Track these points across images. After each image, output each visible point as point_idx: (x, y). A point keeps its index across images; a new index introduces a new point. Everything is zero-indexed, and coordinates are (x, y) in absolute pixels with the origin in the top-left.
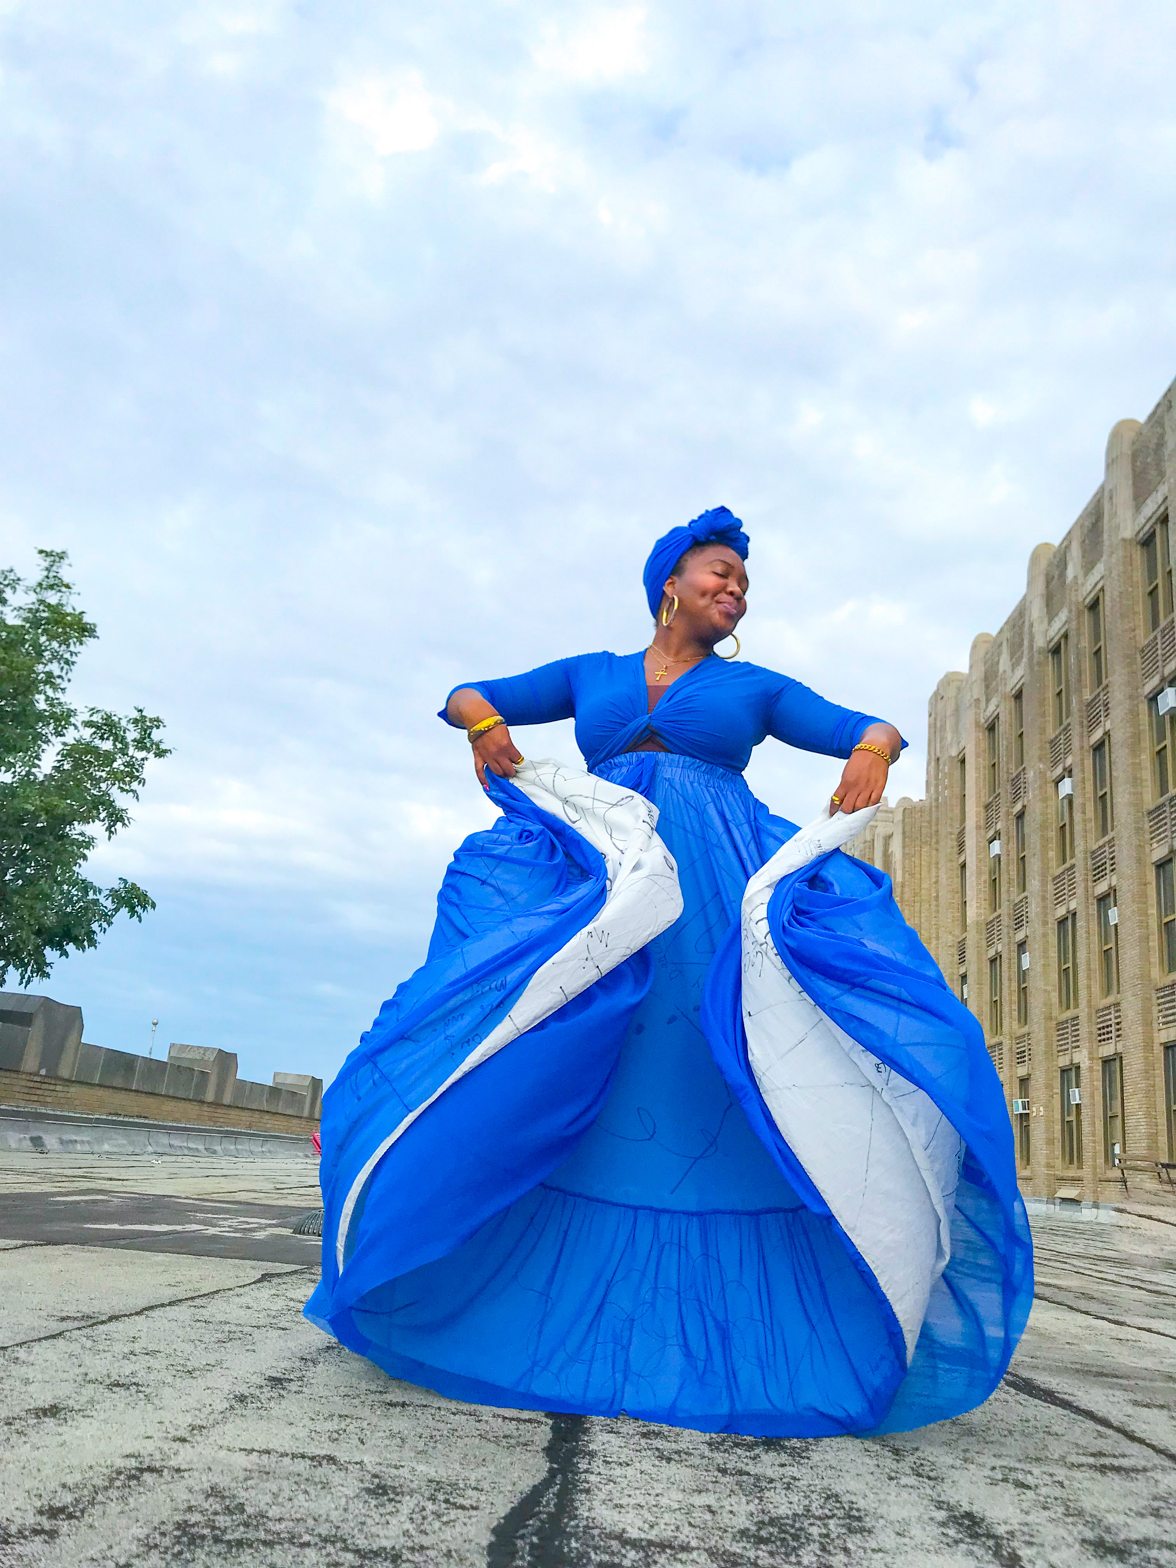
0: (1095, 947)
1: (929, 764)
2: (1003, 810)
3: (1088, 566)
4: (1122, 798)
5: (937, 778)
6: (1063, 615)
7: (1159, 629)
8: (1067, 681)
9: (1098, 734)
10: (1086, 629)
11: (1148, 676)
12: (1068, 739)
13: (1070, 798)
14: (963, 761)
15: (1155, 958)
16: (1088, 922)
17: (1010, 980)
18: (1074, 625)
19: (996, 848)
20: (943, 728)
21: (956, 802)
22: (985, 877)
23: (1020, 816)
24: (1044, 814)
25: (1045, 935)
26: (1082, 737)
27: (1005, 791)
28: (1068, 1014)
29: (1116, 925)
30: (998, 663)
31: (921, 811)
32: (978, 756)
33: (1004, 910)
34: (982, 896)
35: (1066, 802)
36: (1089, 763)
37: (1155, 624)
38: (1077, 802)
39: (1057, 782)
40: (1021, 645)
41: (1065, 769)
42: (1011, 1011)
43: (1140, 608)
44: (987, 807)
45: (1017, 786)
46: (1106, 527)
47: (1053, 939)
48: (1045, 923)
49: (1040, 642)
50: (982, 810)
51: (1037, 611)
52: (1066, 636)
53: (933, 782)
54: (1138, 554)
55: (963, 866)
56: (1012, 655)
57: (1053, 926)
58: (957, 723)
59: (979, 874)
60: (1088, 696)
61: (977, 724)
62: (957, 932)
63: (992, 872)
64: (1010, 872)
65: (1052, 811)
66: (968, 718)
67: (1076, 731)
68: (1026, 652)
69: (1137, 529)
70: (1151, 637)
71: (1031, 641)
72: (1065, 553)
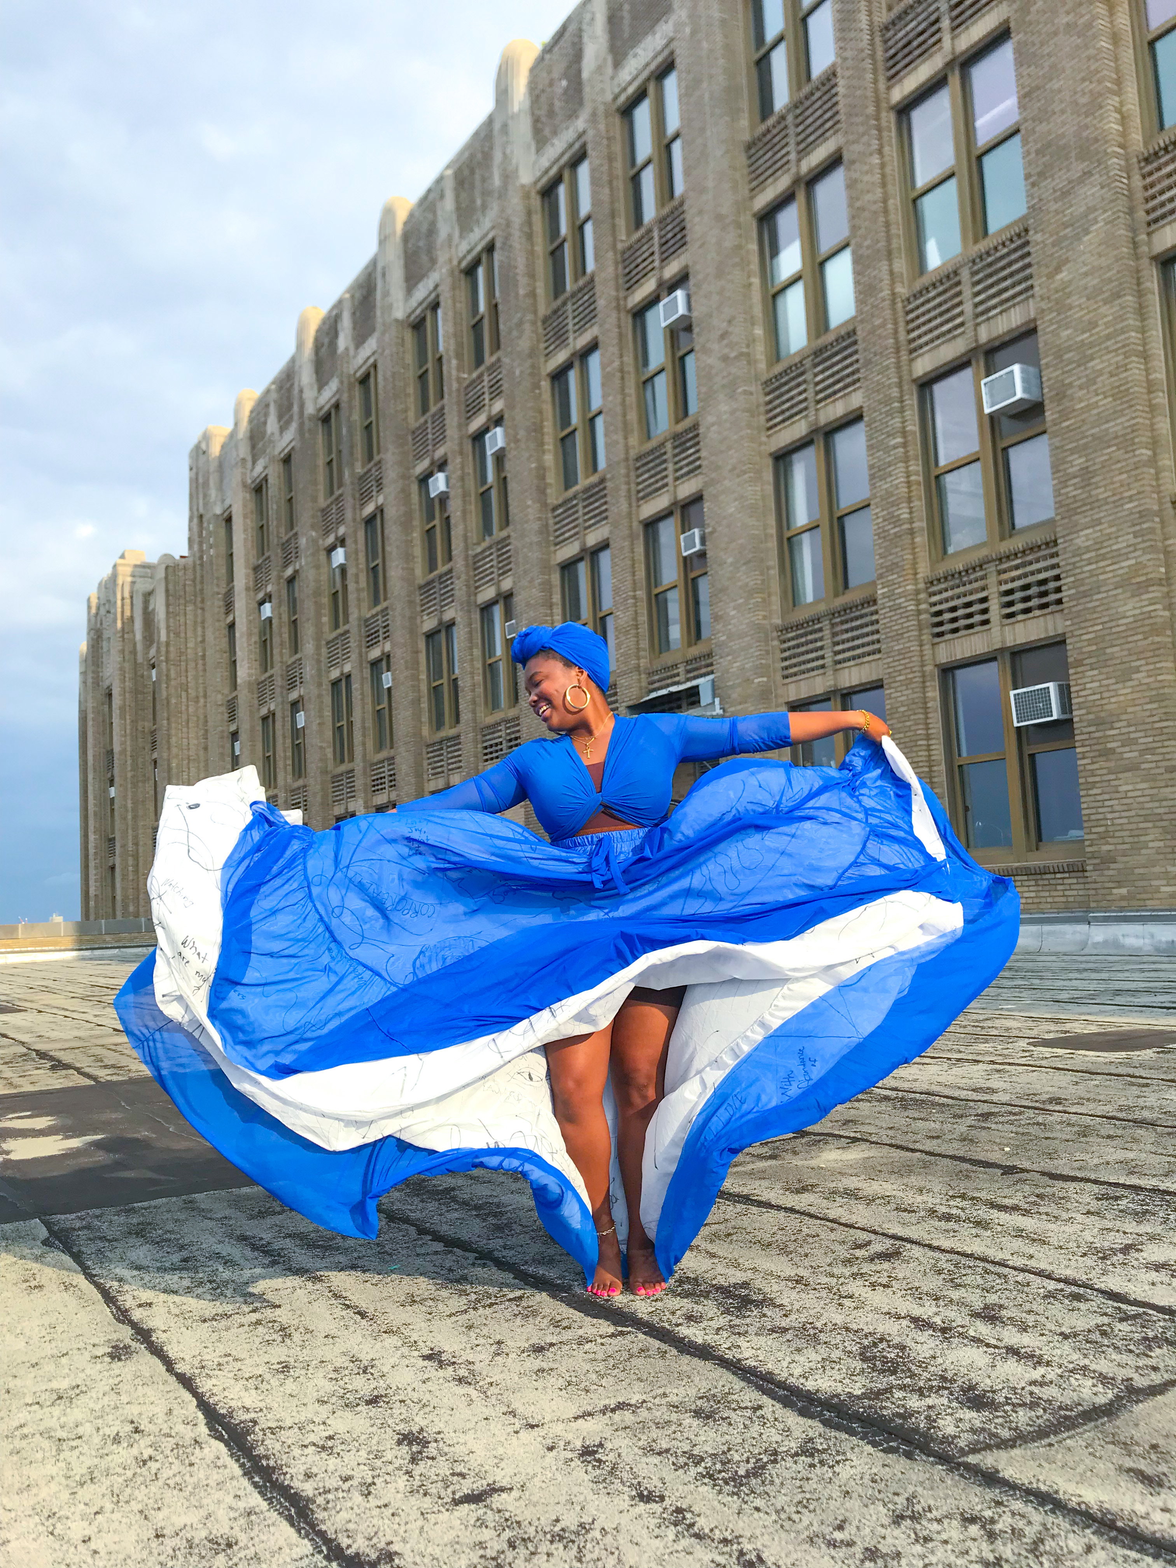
0: (369, 707)
1: (191, 519)
2: (274, 574)
3: (360, 340)
4: (395, 572)
5: (200, 535)
6: (333, 385)
7: (428, 414)
8: (340, 452)
9: (370, 509)
10: (357, 402)
11: (419, 457)
12: (341, 510)
13: (343, 569)
14: (229, 520)
15: (425, 718)
16: (362, 685)
17: (284, 737)
18: (345, 397)
19: (267, 610)
20: (206, 484)
21: (222, 562)
22: (255, 638)
23: (291, 580)
24: (317, 581)
25: (320, 696)
26: (354, 509)
27: (275, 554)
28: (343, 768)
29: (389, 689)
30: (265, 423)
31: (185, 568)
32: (245, 517)
33: (277, 670)
34: (253, 656)
35: (338, 572)
36: (361, 534)
37: (425, 409)
38: (351, 572)
39: (331, 549)
40: (290, 407)
41: (337, 538)
42: (285, 766)
43: (411, 390)
44: (256, 569)
45: (289, 552)
46: (378, 304)
47: (328, 700)
48: (320, 685)
49: (310, 409)
50: (250, 571)
51: (306, 377)
52: (337, 406)
53: (197, 539)
54: (408, 335)
55: (232, 626)
56: (280, 417)
57: (327, 687)
58: (221, 480)
59: (250, 635)
60: (359, 470)
61: (244, 485)
62: (226, 691)
63: (262, 633)
64: (281, 635)
65: (324, 578)
66: (235, 478)
67: (349, 502)
68: (296, 417)
69: (409, 311)
70: (422, 420)
71: (302, 406)
72: (336, 322)
